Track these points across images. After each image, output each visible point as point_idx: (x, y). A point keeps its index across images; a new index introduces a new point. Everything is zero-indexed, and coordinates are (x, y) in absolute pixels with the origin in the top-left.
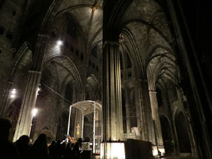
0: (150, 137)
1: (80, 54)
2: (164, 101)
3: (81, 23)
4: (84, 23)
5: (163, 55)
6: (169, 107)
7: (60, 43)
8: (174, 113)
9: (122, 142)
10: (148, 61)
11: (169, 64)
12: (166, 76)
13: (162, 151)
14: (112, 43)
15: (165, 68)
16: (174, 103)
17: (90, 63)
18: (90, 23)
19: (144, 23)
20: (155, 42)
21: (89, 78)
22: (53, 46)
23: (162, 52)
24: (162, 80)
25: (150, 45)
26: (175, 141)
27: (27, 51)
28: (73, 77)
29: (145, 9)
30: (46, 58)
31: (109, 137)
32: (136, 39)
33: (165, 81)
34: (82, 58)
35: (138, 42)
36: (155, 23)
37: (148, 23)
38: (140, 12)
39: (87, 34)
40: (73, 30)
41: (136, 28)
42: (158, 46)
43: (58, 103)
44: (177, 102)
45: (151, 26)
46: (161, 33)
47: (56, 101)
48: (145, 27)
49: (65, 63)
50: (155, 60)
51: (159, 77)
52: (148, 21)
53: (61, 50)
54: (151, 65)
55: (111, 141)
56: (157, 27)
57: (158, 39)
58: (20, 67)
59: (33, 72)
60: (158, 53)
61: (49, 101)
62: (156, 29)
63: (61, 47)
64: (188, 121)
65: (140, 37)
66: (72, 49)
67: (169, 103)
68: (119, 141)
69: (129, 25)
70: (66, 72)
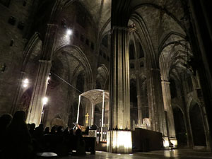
0: (161, 127)
1: (90, 43)
3: (92, 12)
4: (94, 12)
5: (177, 43)
6: (184, 99)
7: (69, 32)
8: (189, 105)
9: (129, 130)
10: (161, 49)
11: (184, 52)
12: (180, 65)
13: (175, 142)
15: (180, 57)
16: (189, 95)
17: (100, 53)
18: (100, 12)
19: (157, 7)
20: (169, 29)
21: (100, 68)
22: (62, 36)
23: (176, 40)
24: (177, 70)
25: (163, 31)
26: (189, 132)
27: (37, 41)
28: (84, 67)
30: (55, 47)
31: (115, 125)
32: (148, 25)
33: (180, 71)
35: (149, 29)
36: (169, 7)
37: (160, 7)
39: (98, 23)
40: (83, 20)
41: (148, 13)
42: (172, 33)
43: (70, 93)
44: (192, 93)
45: (164, 10)
46: (175, 19)
47: (67, 91)
48: (157, 12)
49: (75, 52)
50: (169, 48)
51: (173, 66)
52: (160, 4)
53: (71, 39)
54: (164, 53)
55: (117, 129)
56: (171, 11)
57: (172, 25)
58: (31, 57)
59: (43, 61)
60: (172, 40)
61: (61, 90)
62: (170, 14)
63: (71, 36)
64: (203, 112)
65: (152, 23)
66: (82, 39)
67: (183, 94)
68: (126, 130)
69: (139, 10)
70: (76, 62)
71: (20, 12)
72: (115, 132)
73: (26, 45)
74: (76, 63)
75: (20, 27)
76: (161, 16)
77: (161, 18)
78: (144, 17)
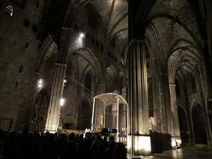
0: (169, 129)
1: (100, 45)
2: (182, 93)
3: (101, 13)
4: (104, 13)
5: (184, 48)
6: (187, 99)
8: (192, 106)
9: (148, 136)
10: (170, 53)
11: (190, 57)
12: (185, 68)
13: (179, 142)
14: (138, 41)
15: (186, 61)
16: (192, 96)
18: (110, 14)
19: (169, 17)
20: (178, 36)
21: (108, 68)
22: (75, 39)
23: (184, 45)
24: (182, 72)
25: (173, 38)
26: (191, 131)
27: (51, 43)
28: (93, 67)
29: (171, 3)
31: (136, 130)
32: (159, 33)
33: (184, 73)
34: (102, 49)
35: (160, 36)
36: (180, 17)
37: (173, 17)
38: (166, 6)
40: (94, 21)
41: (160, 22)
42: (182, 40)
43: (79, 92)
44: (195, 95)
45: (175, 19)
46: (185, 27)
47: (76, 90)
48: (169, 21)
49: (85, 54)
50: (176, 53)
52: (173, 15)
53: (83, 42)
54: (171, 57)
55: (138, 135)
56: (182, 21)
57: (181, 32)
58: (45, 58)
59: (59, 64)
60: (180, 46)
61: (71, 90)
62: (180, 23)
63: (83, 39)
64: (206, 113)
65: (163, 30)
66: (93, 40)
68: (146, 135)
70: (87, 62)
71: (34, 13)
72: (136, 137)
73: (40, 46)
74: (85, 63)
75: (34, 29)
76: (172, 24)
77: (172, 27)
78: (156, 25)
